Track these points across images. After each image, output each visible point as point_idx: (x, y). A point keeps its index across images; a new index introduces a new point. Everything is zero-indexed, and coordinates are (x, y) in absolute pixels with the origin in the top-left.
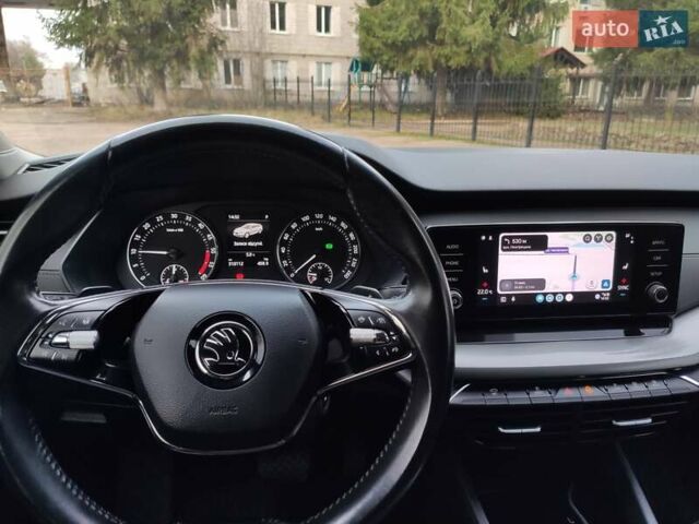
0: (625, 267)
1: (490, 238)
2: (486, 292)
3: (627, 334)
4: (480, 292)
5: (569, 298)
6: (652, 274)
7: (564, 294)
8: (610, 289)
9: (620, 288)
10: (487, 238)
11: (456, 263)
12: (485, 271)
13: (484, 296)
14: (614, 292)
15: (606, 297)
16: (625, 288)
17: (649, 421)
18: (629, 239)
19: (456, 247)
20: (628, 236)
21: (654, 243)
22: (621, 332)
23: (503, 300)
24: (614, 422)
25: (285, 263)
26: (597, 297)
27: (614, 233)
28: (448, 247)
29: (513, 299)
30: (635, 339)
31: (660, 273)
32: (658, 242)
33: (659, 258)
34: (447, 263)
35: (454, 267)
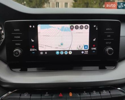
0: (94, 40)
1: (34, 27)
2: (34, 50)
4: (31, 50)
5: (70, 53)
6: (107, 43)
7: (68, 51)
8: (88, 49)
9: (93, 49)
10: (32, 26)
11: (19, 37)
12: (33, 41)
13: (33, 51)
14: (90, 50)
15: (87, 53)
16: (95, 49)
18: (96, 28)
19: (18, 30)
20: (95, 26)
21: (107, 29)
23: (41, 53)
26: (83, 52)
27: (88, 25)
28: (15, 30)
29: (46, 53)
31: (110, 43)
32: (109, 29)
33: (109, 36)
34: (15, 37)
35: (18, 39)
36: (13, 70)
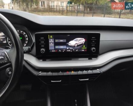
3: (89, 59)
6: (92, 45)
11: (43, 42)
17: (88, 79)
19: (43, 38)
22: (88, 59)
24: (79, 80)
25: (10, 42)
28: (41, 38)
30: (90, 60)
31: (94, 45)
32: (93, 38)
33: (94, 41)
34: (41, 42)
35: (43, 43)
36: (41, 60)
